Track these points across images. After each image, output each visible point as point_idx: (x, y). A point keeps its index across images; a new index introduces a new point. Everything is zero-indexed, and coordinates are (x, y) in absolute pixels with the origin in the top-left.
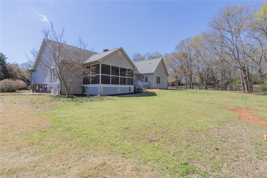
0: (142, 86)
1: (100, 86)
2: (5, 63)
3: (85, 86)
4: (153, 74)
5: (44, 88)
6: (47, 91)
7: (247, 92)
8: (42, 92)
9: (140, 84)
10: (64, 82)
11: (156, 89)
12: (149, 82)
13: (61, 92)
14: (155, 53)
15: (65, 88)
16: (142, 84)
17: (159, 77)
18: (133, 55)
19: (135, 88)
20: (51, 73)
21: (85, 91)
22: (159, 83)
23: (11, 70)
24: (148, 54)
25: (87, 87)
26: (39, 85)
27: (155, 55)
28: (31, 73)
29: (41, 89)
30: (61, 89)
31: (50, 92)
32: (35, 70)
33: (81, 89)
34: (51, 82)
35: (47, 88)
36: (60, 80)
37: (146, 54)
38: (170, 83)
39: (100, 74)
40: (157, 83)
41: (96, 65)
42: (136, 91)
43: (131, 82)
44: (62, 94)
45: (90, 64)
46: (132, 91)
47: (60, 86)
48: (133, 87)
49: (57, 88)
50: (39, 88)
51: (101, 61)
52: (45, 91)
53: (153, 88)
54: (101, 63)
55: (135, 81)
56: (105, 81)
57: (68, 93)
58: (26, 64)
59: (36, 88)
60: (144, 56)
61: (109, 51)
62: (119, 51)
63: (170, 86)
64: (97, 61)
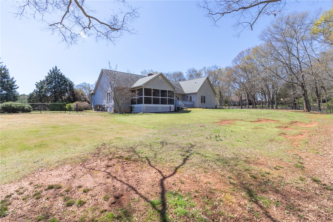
0: (183, 105)
1: (144, 106)
2: (73, 88)
3: (133, 105)
4: (196, 93)
5: (103, 108)
6: (104, 110)
7: (305, 110)
8: (102, 110)
9: (180, 103)
10: (117, 103)
11: (200, 108)
12: (193, 102)
13: (115, 111)
14: (214, 67)
15: (118, 107)
16: (183, 103)
17: (204, 97)
18: (187, 71)
19: (176, 107)
20: (108, 96)
21: (133, 110)
22: (204, 102)
23: (77, 94)
24: (205, 68)
25: (134, 107)
26: (99, 105)
27: (213, 70)
28: (91, 96)
29: (100, 109)
30: (115, 108)
31: (107, 111)
32: (95, 94)
33: (129, 109)
34: (107, 103)
35: (104, 108)
36: (115, 101)
37: (203, 69)
38: (237, 102)
39: (143, 96)
40: (202, 102)
41: (140, 89)
42: (177, 110)
43: (171, 102)
44: (115, 112)
45: (136, 88)
46: (173, 110)
47: (115, 106)
48: (173, 106)
49: (112, 108)
50: (99, 108)
51: (144, 86)
52: (103, 110)
53: (196, 108)
54: (143, 88)
55: (175, 101)
56: (148, 101)
57: (120, 110)
58: (80, 85)
59: (97, 108)
60: (200, 71)
61: (153, 75)
62: (159, 75)
63: (237, 106)
64: (141, 86)
